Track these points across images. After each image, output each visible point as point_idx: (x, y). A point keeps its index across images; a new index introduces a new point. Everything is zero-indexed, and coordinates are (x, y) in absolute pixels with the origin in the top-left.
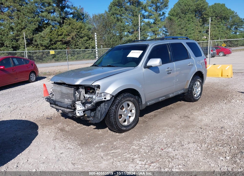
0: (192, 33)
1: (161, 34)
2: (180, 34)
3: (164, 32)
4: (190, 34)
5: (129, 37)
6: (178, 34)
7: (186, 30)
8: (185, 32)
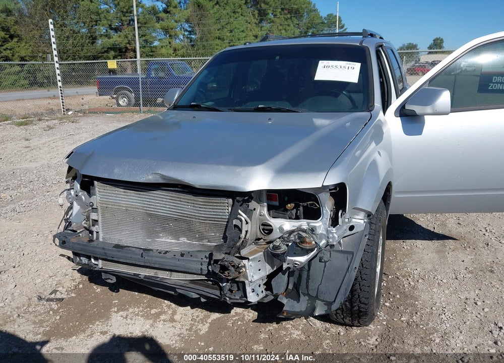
0: (242, 38)
1: (182, 37)
2: (219, 38)
3: (186, 33)
4: (239, 40)
5: (112, 40)
6: (216, 38)
7: (231, 31)
8: (229, 34)
